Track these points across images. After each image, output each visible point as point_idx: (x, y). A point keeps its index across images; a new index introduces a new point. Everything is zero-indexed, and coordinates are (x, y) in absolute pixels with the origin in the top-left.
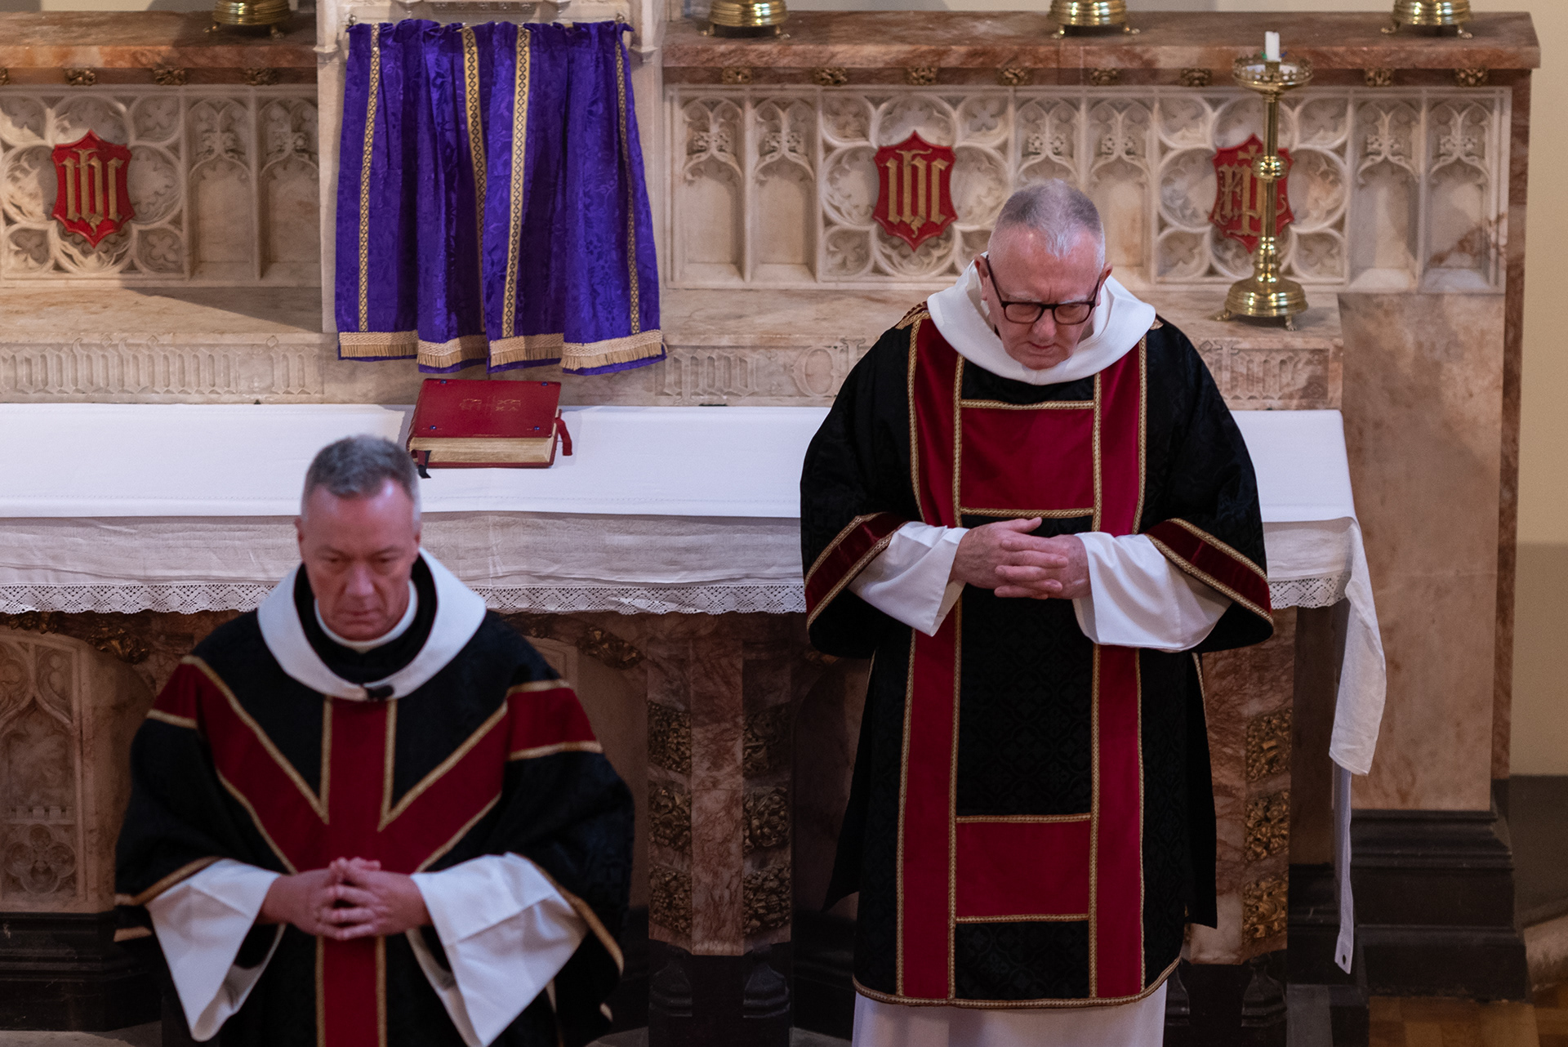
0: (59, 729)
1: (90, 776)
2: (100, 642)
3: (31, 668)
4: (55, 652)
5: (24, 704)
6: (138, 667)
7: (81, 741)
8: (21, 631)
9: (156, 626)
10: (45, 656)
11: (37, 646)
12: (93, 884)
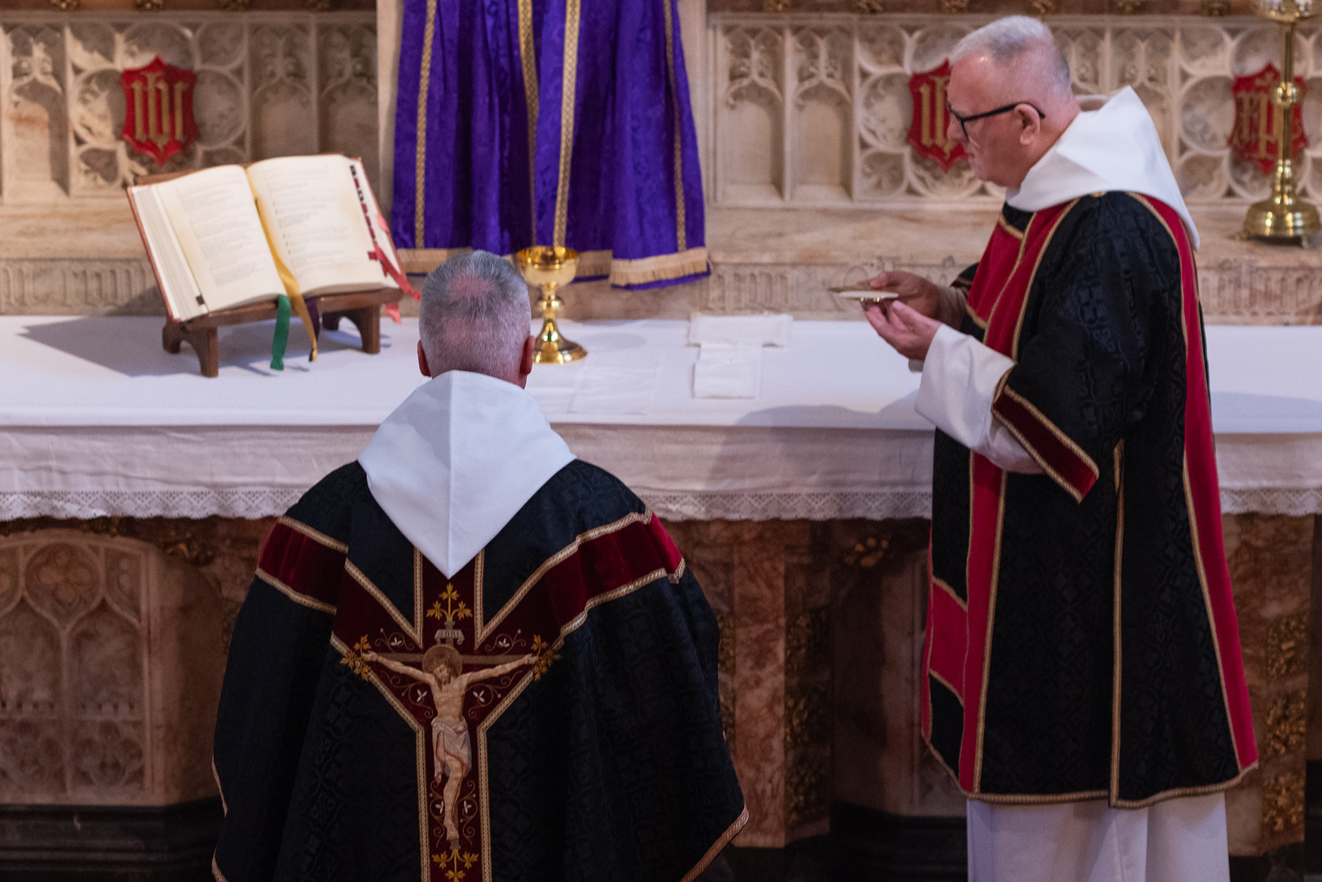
0: (128, 629)
1: (158, 674)
2: (167, 545)
3: (101, 569)
4: (124, 555)
5: (94, 605)
6: (204, 570)
7: (149, 641)
8: (92, 535)
9: (222, 530)
10: (114, 559)
11: (107, 550)
12: (160, 777)
